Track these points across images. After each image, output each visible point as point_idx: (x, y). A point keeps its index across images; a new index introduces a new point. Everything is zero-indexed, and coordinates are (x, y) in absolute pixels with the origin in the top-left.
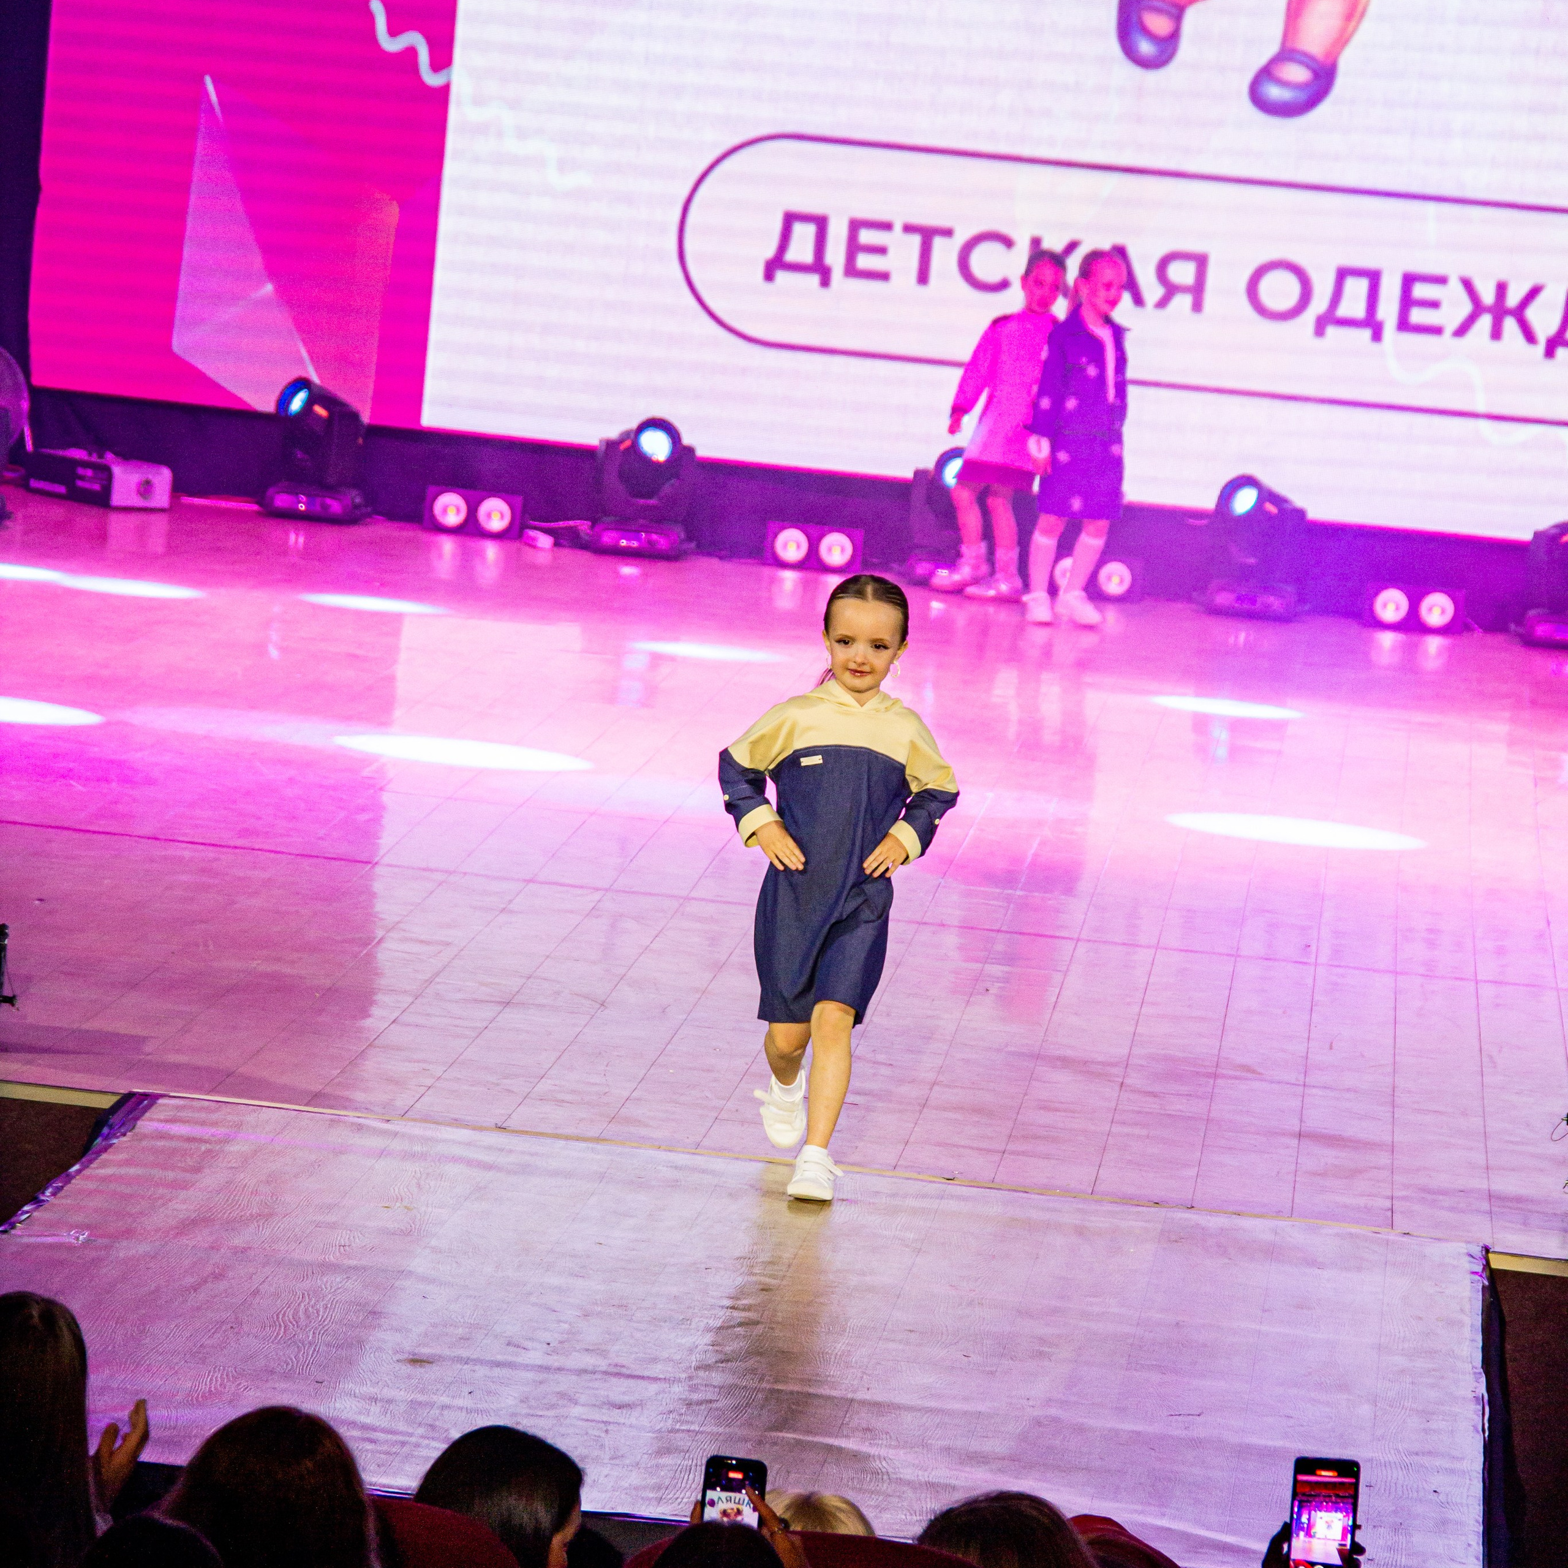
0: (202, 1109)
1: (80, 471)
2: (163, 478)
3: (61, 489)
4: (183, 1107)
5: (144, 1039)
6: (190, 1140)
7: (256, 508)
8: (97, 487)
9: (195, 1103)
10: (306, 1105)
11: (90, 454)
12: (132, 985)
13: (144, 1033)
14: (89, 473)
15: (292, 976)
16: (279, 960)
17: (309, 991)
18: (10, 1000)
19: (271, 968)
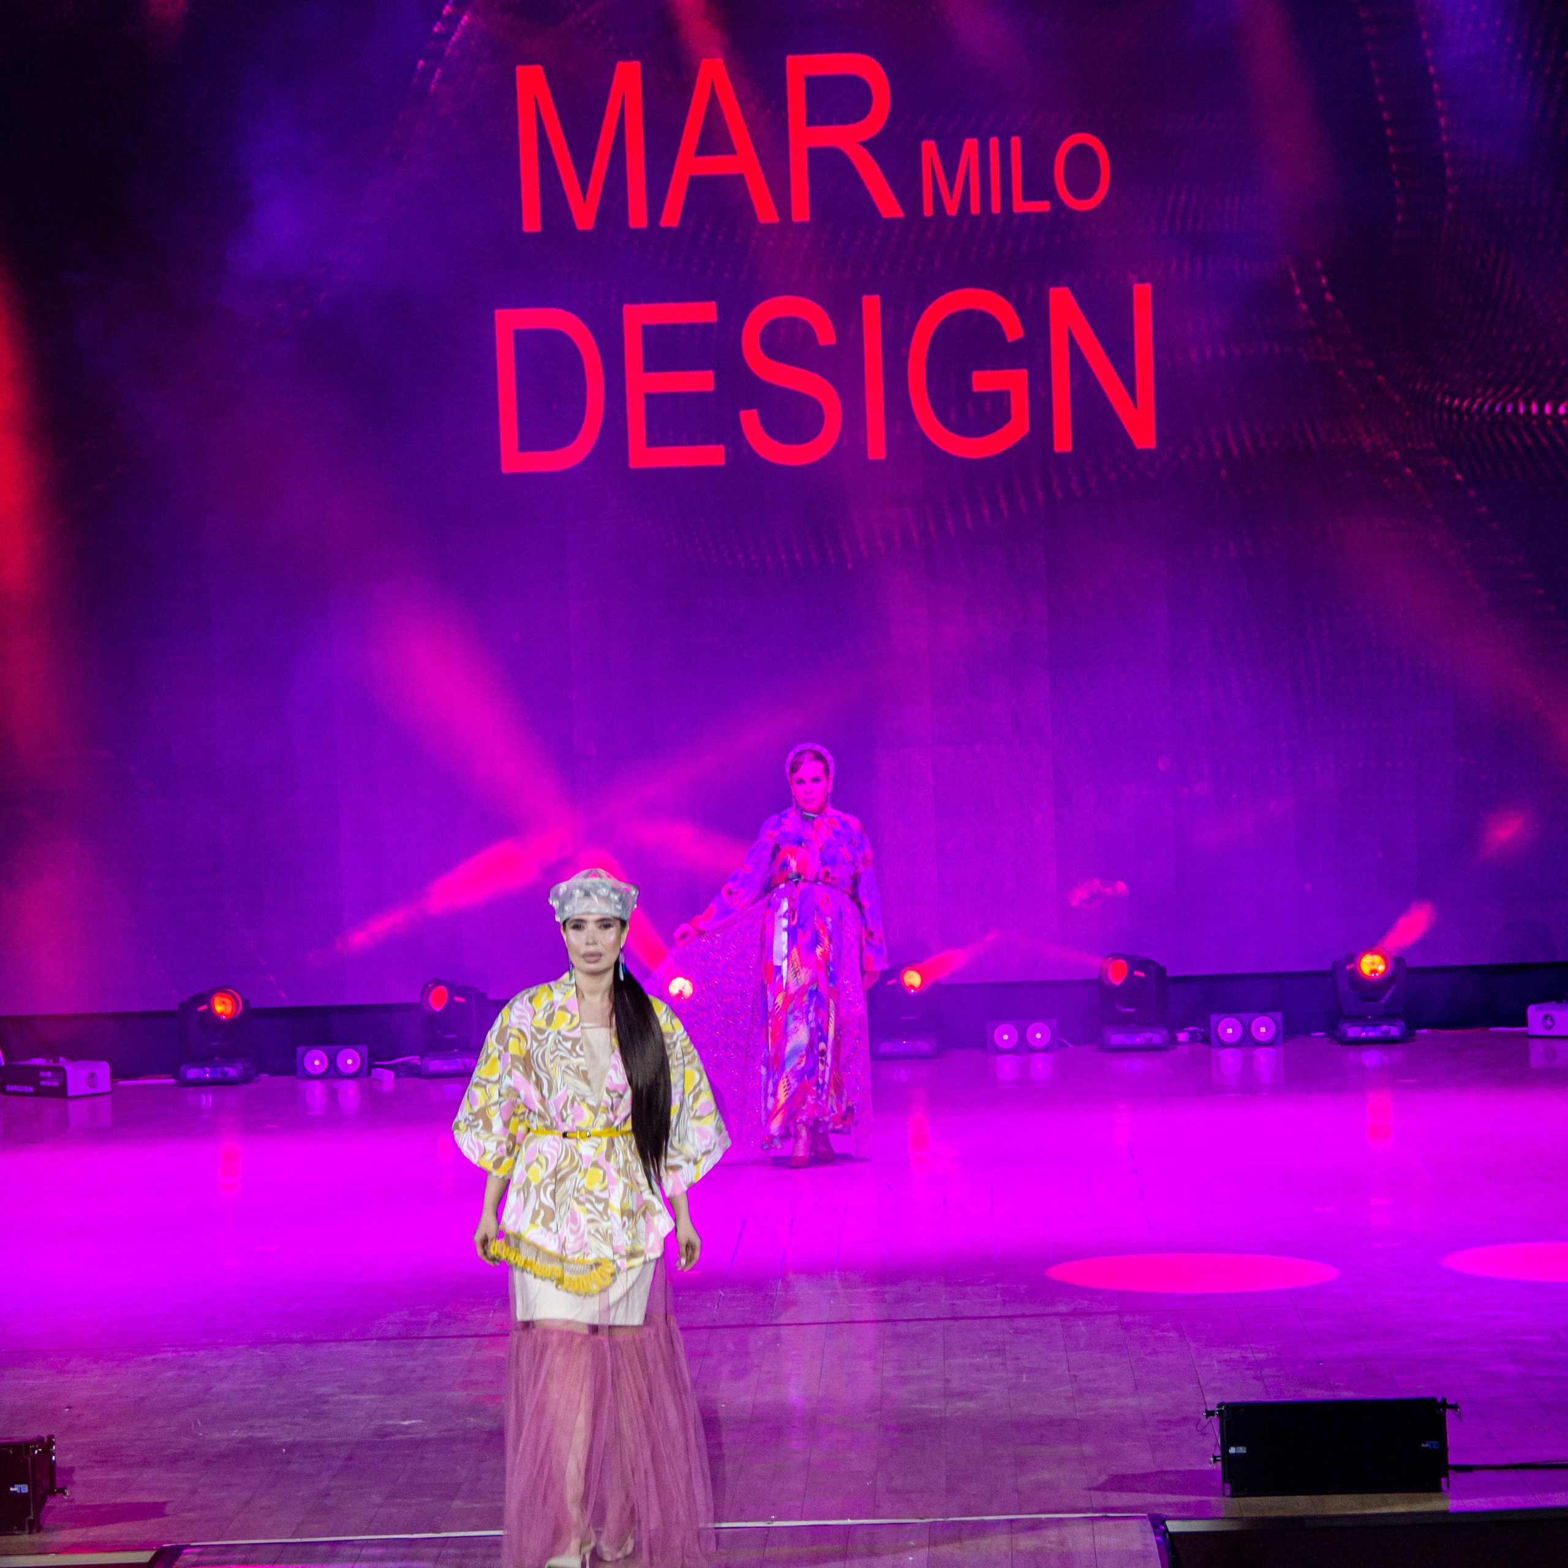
0: (216, 1554)
1: (42, 1074)
2: (103, 1070)
3: (31, 1089)
4: (200, 1554)
5: (164, 1504)
7: (173, 1081)
8: (56, 1084)
9: (209, 1549)
10: (291, 1538)
11: (48, 1061)
12: (146, 1463)
13: (163, 1500)
14: (49, 1074)
15: (261, 1439)
16: (251, 1427)
17: (277, 1448)
18: (62, 1491)
19: (247, 1435)
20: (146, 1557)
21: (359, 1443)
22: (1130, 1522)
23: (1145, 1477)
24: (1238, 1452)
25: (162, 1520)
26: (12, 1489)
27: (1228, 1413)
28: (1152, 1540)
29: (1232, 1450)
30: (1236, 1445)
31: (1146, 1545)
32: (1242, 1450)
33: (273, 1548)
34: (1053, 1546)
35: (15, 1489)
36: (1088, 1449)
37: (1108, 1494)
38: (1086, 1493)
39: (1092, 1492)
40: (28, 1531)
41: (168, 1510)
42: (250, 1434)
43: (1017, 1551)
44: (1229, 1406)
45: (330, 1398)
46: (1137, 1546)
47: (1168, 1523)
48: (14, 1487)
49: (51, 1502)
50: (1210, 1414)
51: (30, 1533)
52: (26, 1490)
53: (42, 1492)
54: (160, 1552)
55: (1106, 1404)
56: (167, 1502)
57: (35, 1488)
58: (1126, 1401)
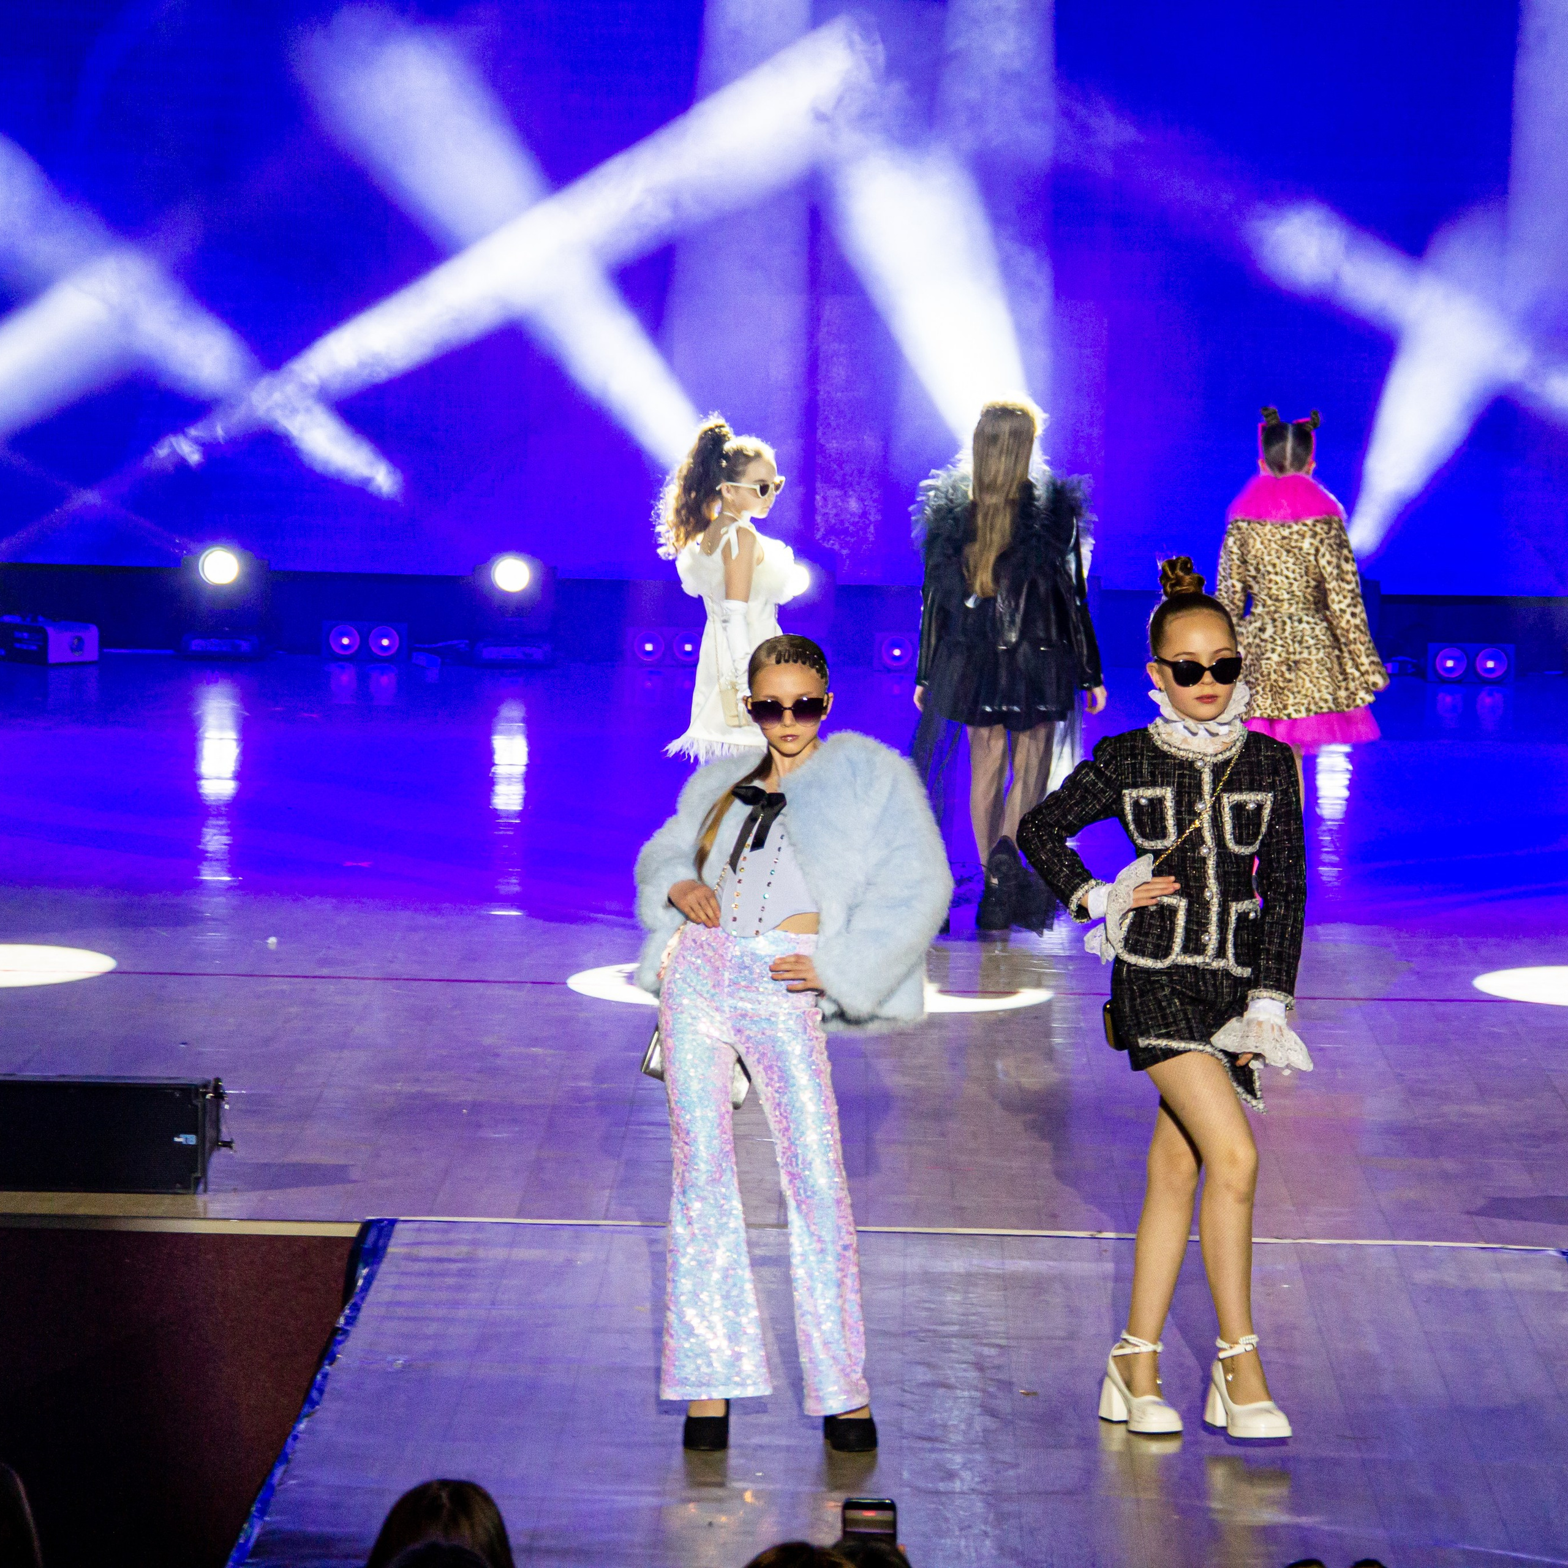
0: (436, 1231)
1: (17, 634)
2: (92, 635)
3: (3, 652)
4: (419, 1230)
5: (343, 1168)
6: (440, 1260)
7: (171, 652)
8: (34, 648)
9: (427, 1226)
10: (518, 1216)
11: (24, 620)
13: (342, 1162)
14: (25, 635)
15: (435, 1095)
16: (417, 1080)
17: (456, 1108)
18: (228, 1145)
19: (414, 1089)
20: (351, 1230)
21: (554, 1108)
22: (1538, 1256)
23: (1531, 1202)
25: (349, 1186)
26: (176, 1139)
33: (502, 1227)
34: (1454, 1280)
35: (181, 1140)
36: (1449, 1165)
37: (1493, 1220)
38: (1465, 1217)
39: (1476, 1218)
40: (192, 1191)
41: (355, 1174)
42: (417, 1089)
43: (1413, 1284)
45: (500, 1051)
48: (179, 1137)
49: (218, 1160)
51: (196, 1193)
52: (194, 1142)
53: (208, 1145)
54: (367, 1226)
55: (1451, 1110)
56: (346, 1166)
57: (202, 1140)
58: (1475, 1109)
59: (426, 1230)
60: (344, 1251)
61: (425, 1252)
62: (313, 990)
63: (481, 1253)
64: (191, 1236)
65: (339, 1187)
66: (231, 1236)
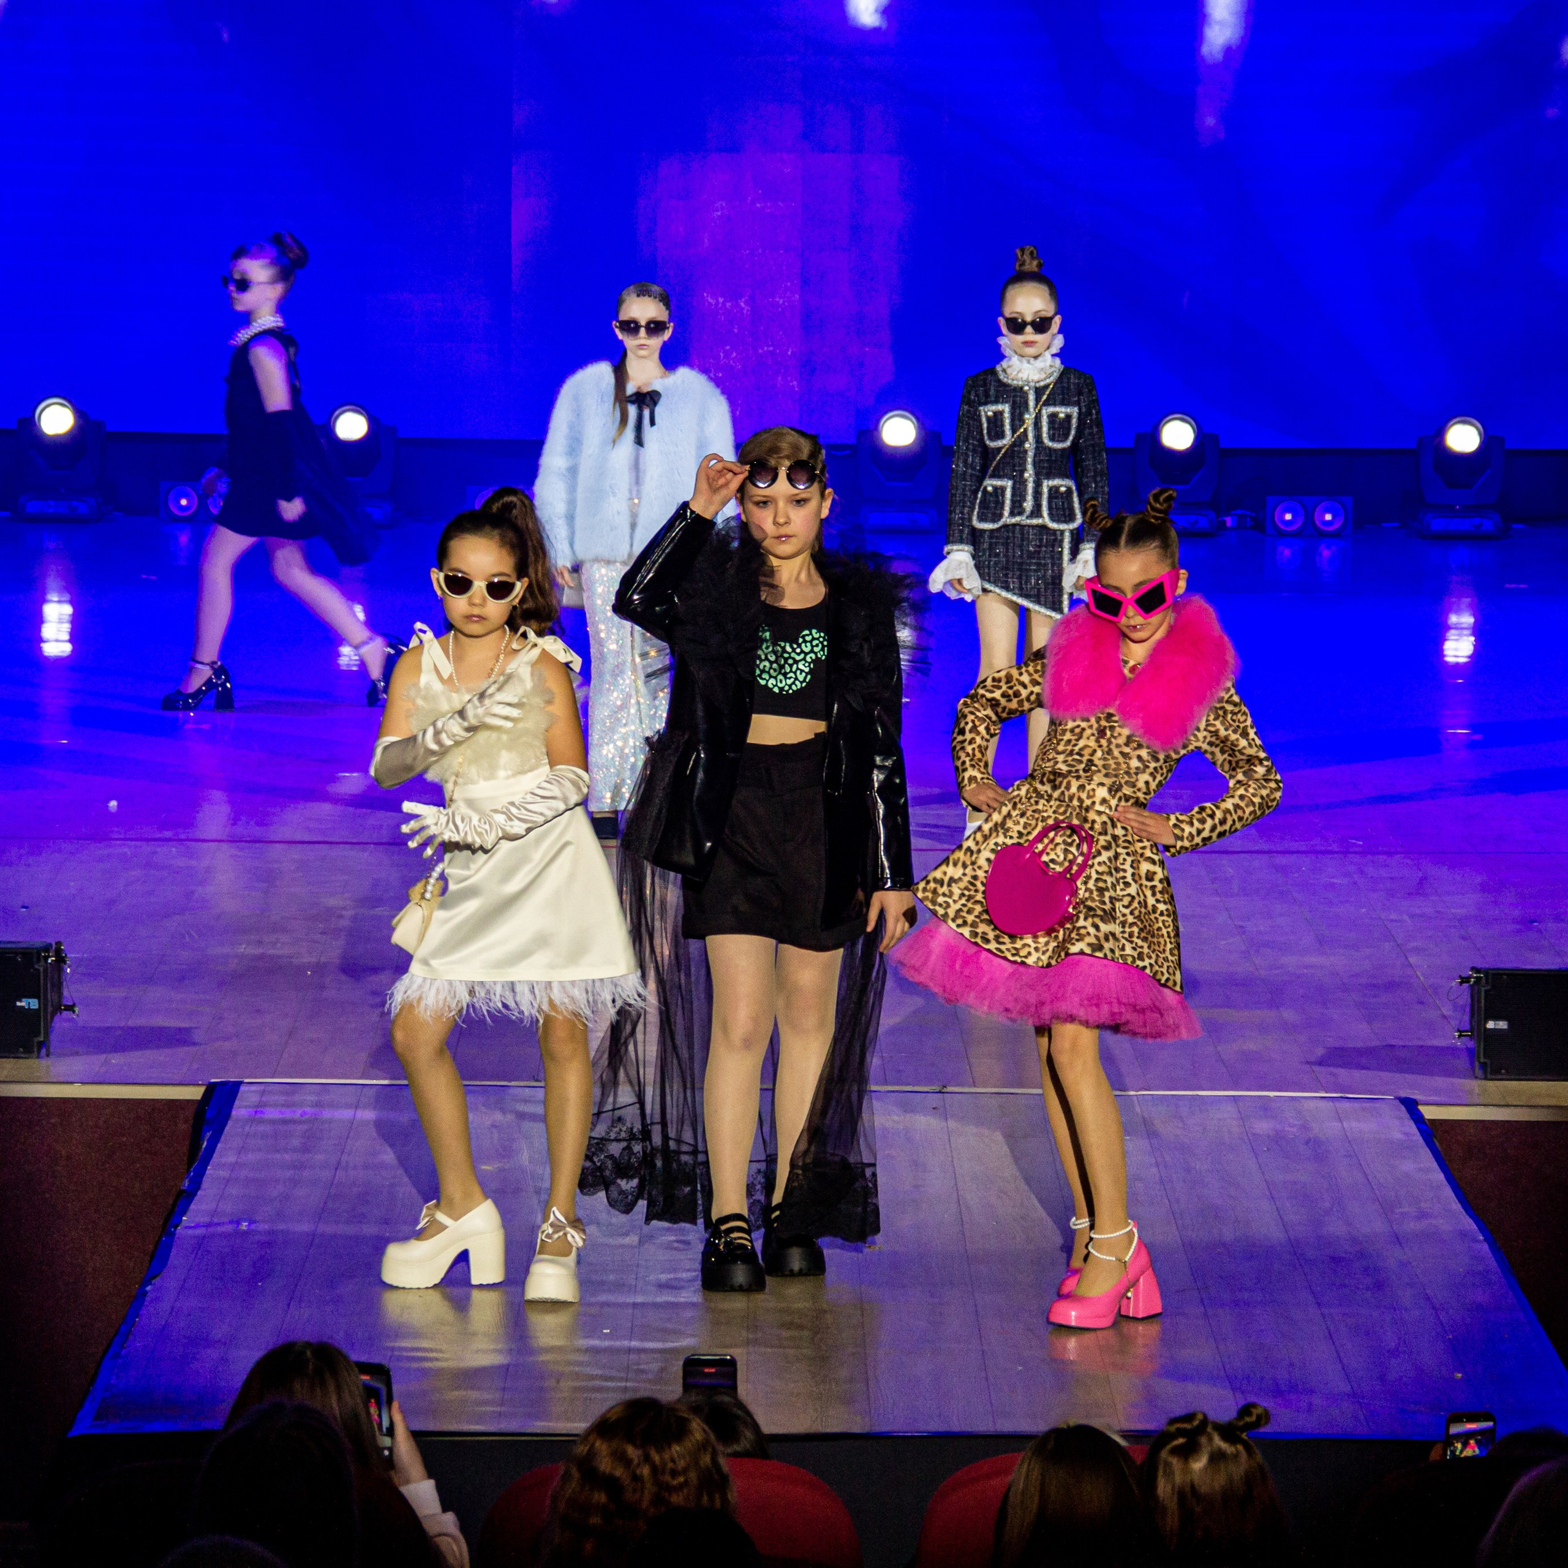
0: (281, 1093)
4: (263, 1093)
5: (188, 1030)
6: (284, 1122)
9: (271, 1088)
10: (361, 1078)
12: (149, 980)
13: (187, 1025)
15: (279, 957)
16: (261, 942)
17: (300, 969)
18: (70, 1008)
19: (258, 951)
20: (195, 1093)
22: (1378, 1105)
23: (1369, 1052)
24: (1497, 1027)
25: (194, 1049)
26: (18, 1004)
27: (1487, 980)
28: (1412, 1128)
29: (1491, 1025)
30: (1496, 1018)
31: (1406, 1134)
32: (1503, 1025)
33: (348, 1089)
34: (1294, 1130)
35: (23, 1004)
36: (1289, 1015)
37: (1332, 1069)
38: (1305, 1067)
39: (1317, 1068)
40: (36, 1055)
41: (198, 1036)
42: (261, 951)
43: (1254, 1134)
44: (1486, 972)
45: (344, 912)
46: (1397, 1135)
47: (1420, 1108)
48: (21, 1001)
49: (61, 1024)
50: (1465, 980)
51: (38, 1057)
52: (37, 1007)
53: (50, 1009)
54: (211, 1088)
55: (1290, 961)
56: (191, 1028)
57: (44, 1003)
58: (1313, 960)
59: (270, 1092)
60: (190, 1113)
61: (271, 1114)
62: (155, 853)
63: (327, 1114)
64: (34, 1100)
65: (182, 1051)
66: (75, 1100)
